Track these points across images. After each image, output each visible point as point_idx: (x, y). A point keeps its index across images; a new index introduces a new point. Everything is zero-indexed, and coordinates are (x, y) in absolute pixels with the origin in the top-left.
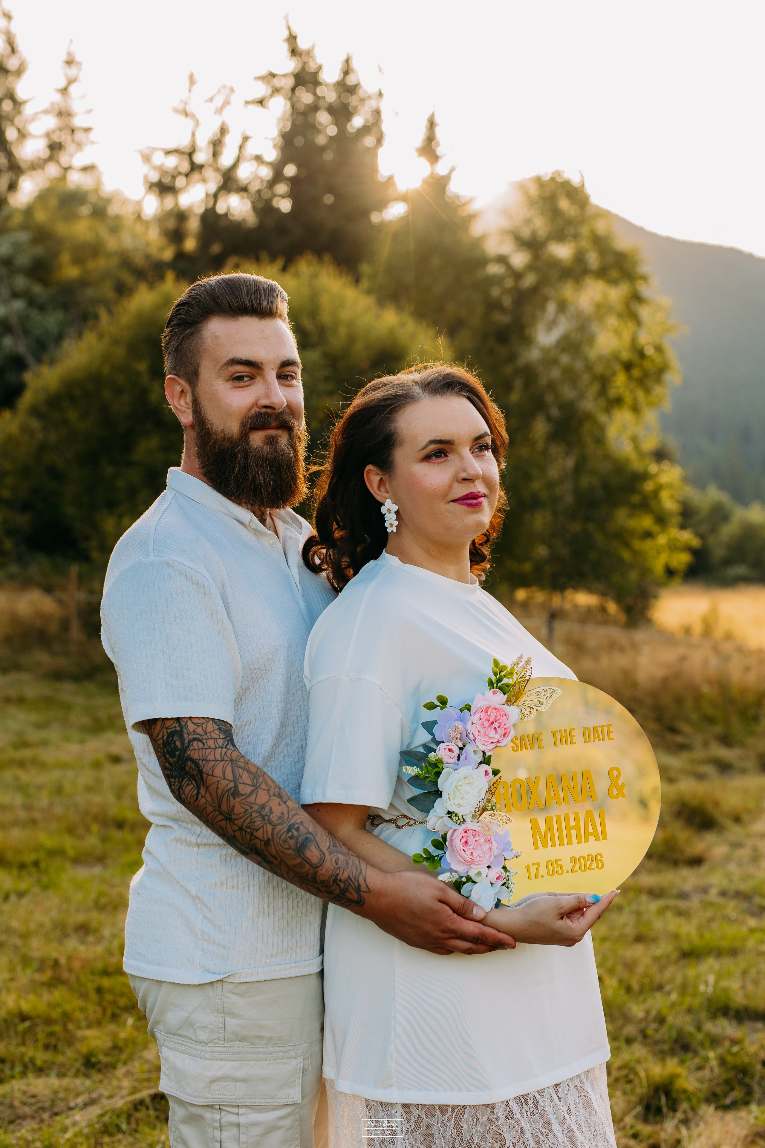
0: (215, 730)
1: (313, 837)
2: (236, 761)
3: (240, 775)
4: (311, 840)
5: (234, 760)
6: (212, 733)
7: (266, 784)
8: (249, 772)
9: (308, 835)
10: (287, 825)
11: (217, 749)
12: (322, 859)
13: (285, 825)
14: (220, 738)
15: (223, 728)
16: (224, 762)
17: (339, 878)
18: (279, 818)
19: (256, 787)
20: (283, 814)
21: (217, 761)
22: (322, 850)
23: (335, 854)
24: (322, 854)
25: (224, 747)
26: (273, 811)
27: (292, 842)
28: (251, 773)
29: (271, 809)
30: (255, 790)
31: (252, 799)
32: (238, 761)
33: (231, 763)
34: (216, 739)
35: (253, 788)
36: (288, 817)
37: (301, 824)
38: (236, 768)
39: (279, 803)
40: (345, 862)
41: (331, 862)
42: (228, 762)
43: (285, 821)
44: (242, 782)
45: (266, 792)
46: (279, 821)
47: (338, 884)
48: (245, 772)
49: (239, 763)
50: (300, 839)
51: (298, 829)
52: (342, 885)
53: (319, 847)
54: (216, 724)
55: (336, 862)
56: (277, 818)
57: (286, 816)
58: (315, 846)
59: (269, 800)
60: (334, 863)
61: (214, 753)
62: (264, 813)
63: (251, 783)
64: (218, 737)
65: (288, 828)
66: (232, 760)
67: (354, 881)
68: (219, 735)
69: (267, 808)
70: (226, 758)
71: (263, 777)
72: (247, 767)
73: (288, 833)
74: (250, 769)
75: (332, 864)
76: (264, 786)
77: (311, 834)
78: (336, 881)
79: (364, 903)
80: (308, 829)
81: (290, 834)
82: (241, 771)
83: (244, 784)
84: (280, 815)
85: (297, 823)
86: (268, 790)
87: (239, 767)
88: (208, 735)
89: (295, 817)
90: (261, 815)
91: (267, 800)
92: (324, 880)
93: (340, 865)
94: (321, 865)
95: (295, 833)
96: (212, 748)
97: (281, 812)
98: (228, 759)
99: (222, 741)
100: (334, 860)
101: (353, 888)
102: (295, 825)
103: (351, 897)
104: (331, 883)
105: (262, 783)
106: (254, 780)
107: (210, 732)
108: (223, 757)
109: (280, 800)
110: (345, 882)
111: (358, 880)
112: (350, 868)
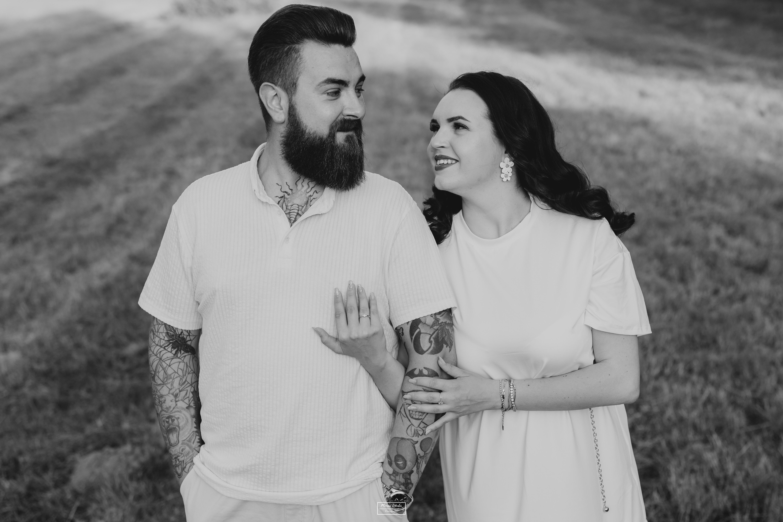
0: (164, 333)
1: (179, 430)
2: (163, 361)
3: (159, 371)
4: (176, 431)
5: (162, 359)
6: (161, 334)
7: (172, 385)
8: (165, 372)
9: (177, 427)
10: (168, 415)
11: (158, 346)
12: (176, 443)
13: (168, 414)
14: (164, 340)
15: (170, 333)
16: (156, 357)
17: (178, 458)
18: (167, 408)
19: (164, 383)
20: (170, 407)
21: (153, 353)
22: (179, 439)
23: (185, 446)
24: (177, 441)
25: (163, 347)
26: (165, 402)
27: (166, 424)
28: (166, 374)
29: (165, 400)
30: (162, 384)
31: (159, 388)
32: (164, 362)
33: (158, 360)
34: (161, 339)
35: (162, 383)
36: (172, 411)
37: (177, 419)
38: (159, 366)
39: (172, 400)
40: (187, 452)
41: (180, 448)
42: (158, 358)
43: (169, 412)
44: (158, 375)
45: (168, 389)
46: (165, 409)
47: (176, 461)
48: (163, 371)
49: (163, 363)
50: (171, 426)
51: (173, 421)
52: (178, 462)
53: (178, 437)
54: (166, 329)
55: (182, 450)
56: (165, 407)
57: (171, 409)
58: (177, 435)
59: (167, 395)
60: (181, 450)
61: (155, 348)
62: (161, 400)
63: (162, 380)
64: (163, 338)
65: (168, 416)
66: (161, 359)
67: (184, 464)
68: (164, 337)
69: (163, 398)
70: (158, 355)
71: (173, 379)
72: (166, 369)
73: (167, 419)
74: (168, 371)
75: (179, 449)
76: (169, 386)
77: (179, 427)
78: (176, 459)
79: (181, 477)
80: (179, 424)
81: (168, 420)
82: (161, 369)
83: (159, 377)
84: (168, 407)
85: (175, 417)
86: (170, 389)
87: (161, 366)
88: (158, 333)
89: (176, 413)
90: (159, 399)
91: (166, 394)
92: (171, 454)
93: (183, 453)
94: (174, 446)
95: (170, 422)
96: (155, 344)
97: (170, 406)
98: (159, 357)
99: (164, 342)
100: (182, 448)
101: (181, 467)
102: (173, 417)
103: (178, 470)
104: (174, 458)
105: (169, 383)
106: (165, 378)
107: (160, 333)
108: (157, 353)
109: (174, 399)
110: (180, 462)
111: (187, 465)
112: (188, 457)
